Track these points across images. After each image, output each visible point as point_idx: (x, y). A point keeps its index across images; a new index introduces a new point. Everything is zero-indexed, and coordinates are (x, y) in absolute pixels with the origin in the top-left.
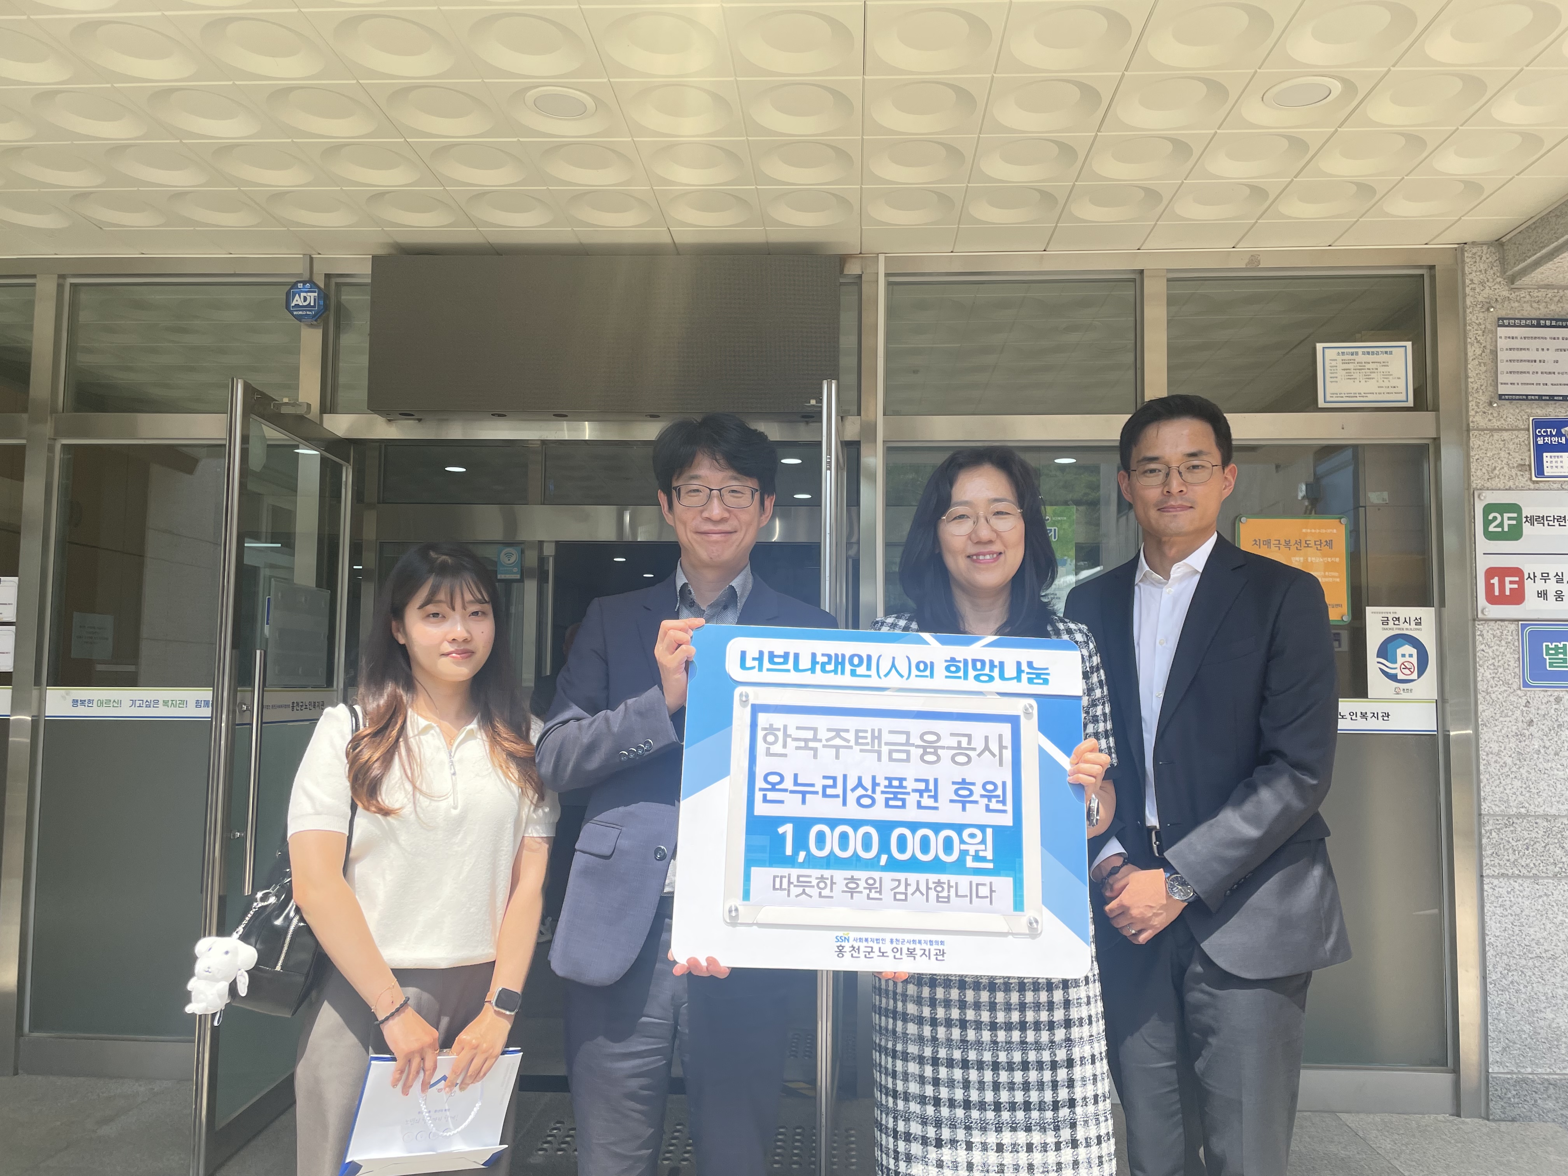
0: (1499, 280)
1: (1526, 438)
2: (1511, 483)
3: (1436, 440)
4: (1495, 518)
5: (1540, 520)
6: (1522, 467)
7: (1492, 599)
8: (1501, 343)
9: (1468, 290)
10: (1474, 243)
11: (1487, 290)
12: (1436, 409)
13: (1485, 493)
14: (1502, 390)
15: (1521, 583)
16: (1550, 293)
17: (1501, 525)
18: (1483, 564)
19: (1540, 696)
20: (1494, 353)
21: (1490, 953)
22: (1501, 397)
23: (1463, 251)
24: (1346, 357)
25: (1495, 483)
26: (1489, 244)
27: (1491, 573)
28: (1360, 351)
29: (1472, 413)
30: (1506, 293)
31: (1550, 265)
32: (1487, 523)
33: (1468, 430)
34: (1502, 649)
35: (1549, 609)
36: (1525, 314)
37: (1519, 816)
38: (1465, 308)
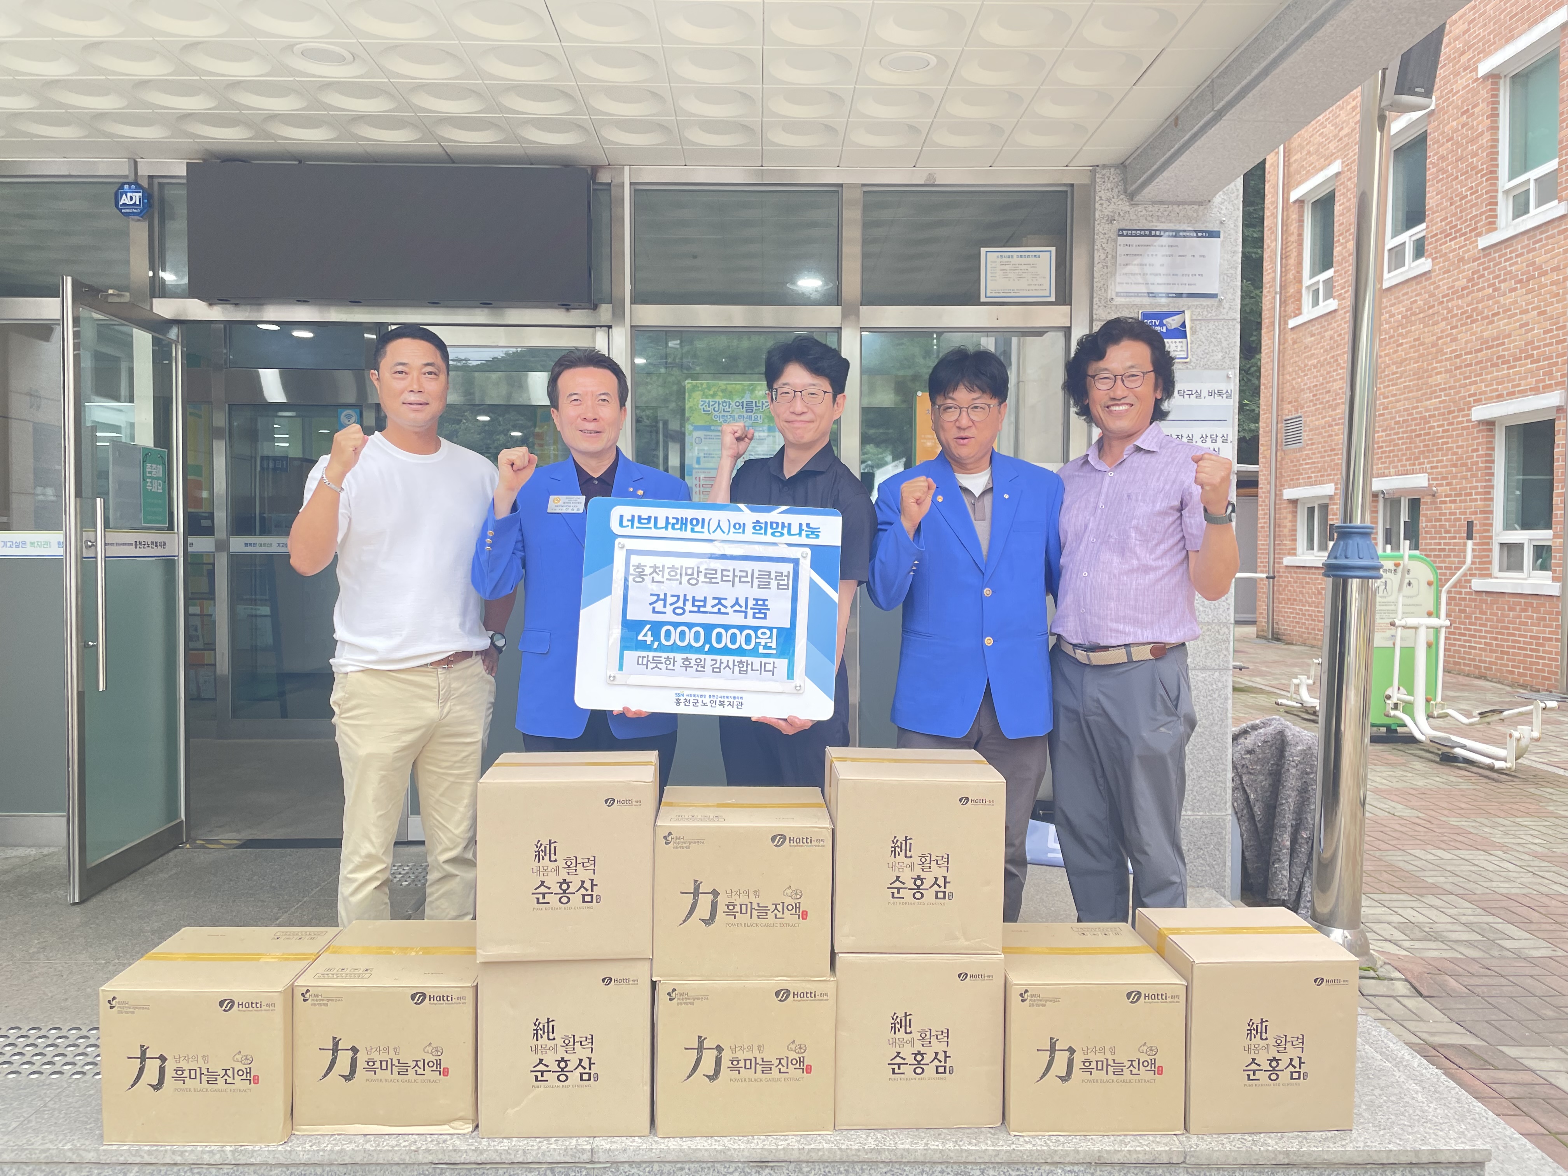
0: (1122, 197)
3: (1069, 329)
8: (1121, 250)
9: (1097, 205)
10: (1104, 166)
11: (1112, 205)
12: (1070, 302)
14: (1119, 288)
20: (1114, 257)
22: (1118, 294)
23: (1095, 171)
24: (1004, 260)
26: (1116, 167)
28: (1015, 254)
29: (1096, 306)
30: (1127, 208)
31: (1153, 184)
33: (1092, 321)
36: (1140, 226)
38: (1095, 220)
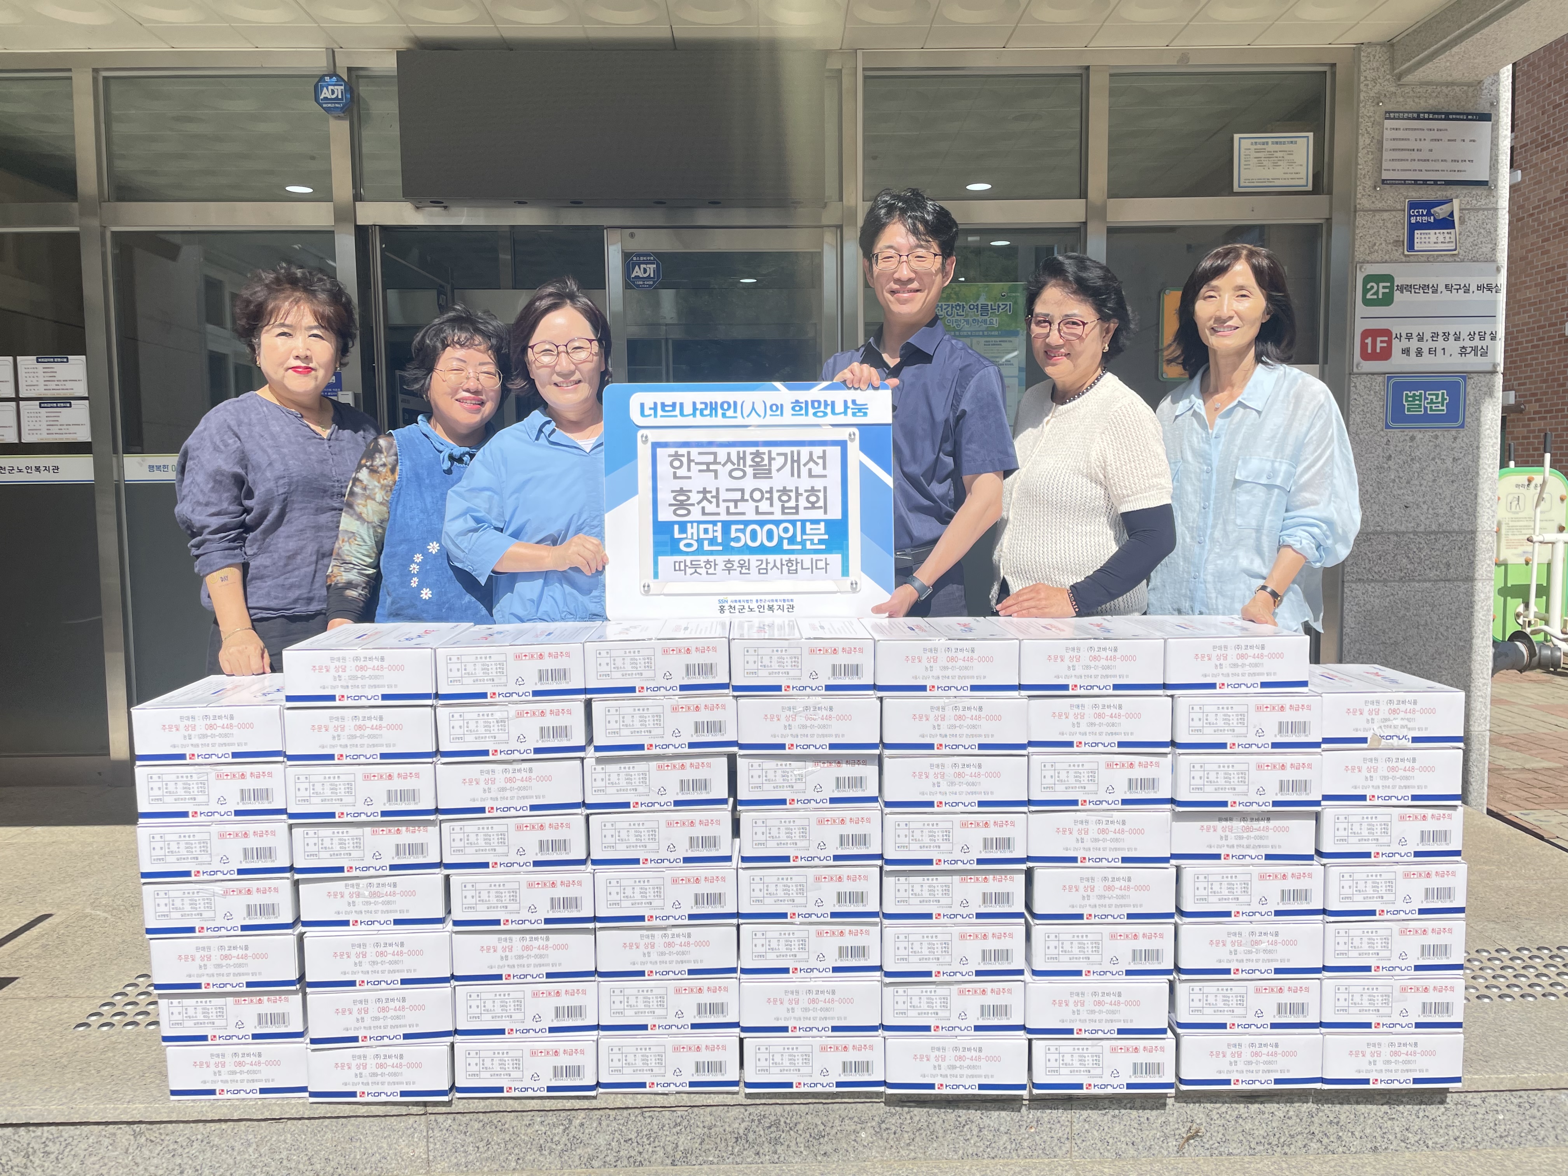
0: (1388, 77)
1: (1402, 218)
2: (1387, 257)
3: (1329, 220)
4: (1372, 287)
5: (1409, 288)
6: (1397, 243)
7: (1365, 356)
8: (1387, 134)
9: (1362, 86)
10: (1370, 44)
11: (1378, 86)
12: (1330, 193)
13: (1366, 266)
14: (1385, 176)
15: (1389, 343)
16: (1430, 88)
17: (1376, 293)
18: (1360, 326)
19: (1397, 435)
20: (1381, 143)
21: (1346, 640)
22: (1384, 182)
23: (1359, 50)
24: (1259, 147)
25: (1374, 256)
26: (1382, 44)
27: (1366, 333)
28: (1270, 140)
29: (1359, 196)
30: (1393, 89)
31: (1430, 65)
32: (1365, 291)
33: (1355, 211)
34: (1371, 398)
35: (1411, 363)
36: (1408, 108)
37: (1375, 533)
38: (1359, 102)
